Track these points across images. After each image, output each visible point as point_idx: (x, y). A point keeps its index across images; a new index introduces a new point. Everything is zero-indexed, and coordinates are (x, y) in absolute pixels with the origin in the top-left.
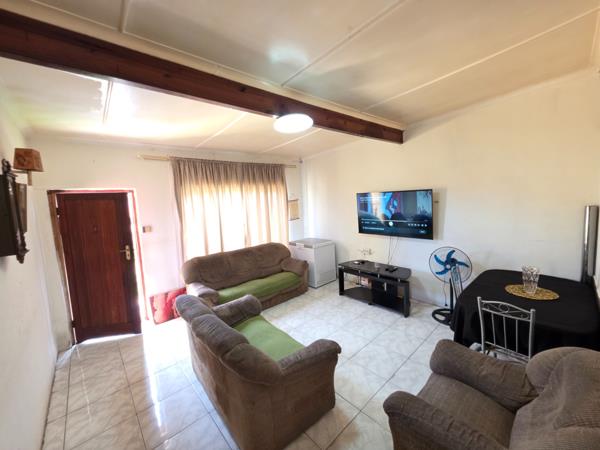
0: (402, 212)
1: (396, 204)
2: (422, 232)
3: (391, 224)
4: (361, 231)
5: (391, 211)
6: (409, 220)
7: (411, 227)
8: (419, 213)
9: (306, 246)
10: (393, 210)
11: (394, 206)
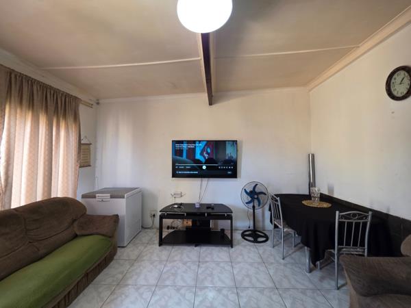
0: (214, 158)
1: (209, 151)
2: (229, 173)
3: (204, 167)
4: (174, 175)
5: (205, 157)
6: (219, 164)
7: (221, 169)
8: (227, 158)
9: (112, 197)
10: (206, 156)
11: (207, 153)
